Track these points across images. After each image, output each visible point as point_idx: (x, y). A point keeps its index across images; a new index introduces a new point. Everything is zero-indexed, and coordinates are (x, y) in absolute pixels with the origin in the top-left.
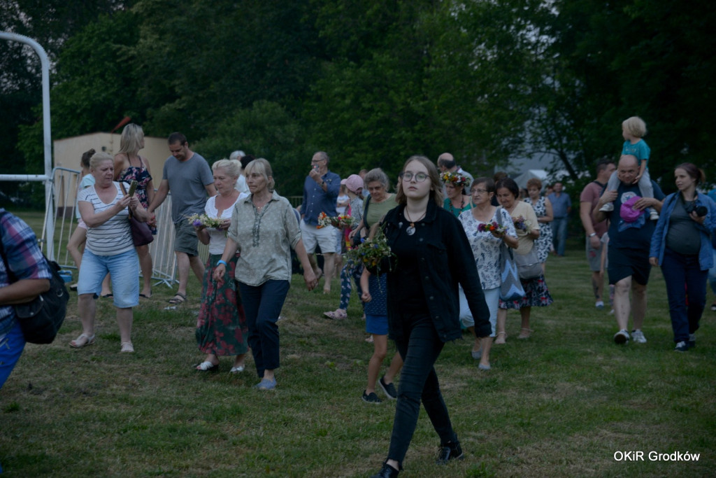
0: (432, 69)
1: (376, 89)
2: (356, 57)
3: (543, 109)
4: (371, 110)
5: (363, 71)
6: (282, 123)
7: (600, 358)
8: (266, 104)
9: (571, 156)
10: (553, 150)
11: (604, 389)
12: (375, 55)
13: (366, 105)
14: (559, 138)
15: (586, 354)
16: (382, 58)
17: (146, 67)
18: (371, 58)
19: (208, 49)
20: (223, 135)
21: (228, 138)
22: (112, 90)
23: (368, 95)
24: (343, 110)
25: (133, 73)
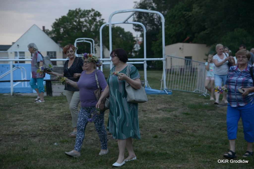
6: (245, 36)
8: (240, 30)
17: (195, 19)
19: (218, 11)
22: (183, 28)
25: (191, 21)
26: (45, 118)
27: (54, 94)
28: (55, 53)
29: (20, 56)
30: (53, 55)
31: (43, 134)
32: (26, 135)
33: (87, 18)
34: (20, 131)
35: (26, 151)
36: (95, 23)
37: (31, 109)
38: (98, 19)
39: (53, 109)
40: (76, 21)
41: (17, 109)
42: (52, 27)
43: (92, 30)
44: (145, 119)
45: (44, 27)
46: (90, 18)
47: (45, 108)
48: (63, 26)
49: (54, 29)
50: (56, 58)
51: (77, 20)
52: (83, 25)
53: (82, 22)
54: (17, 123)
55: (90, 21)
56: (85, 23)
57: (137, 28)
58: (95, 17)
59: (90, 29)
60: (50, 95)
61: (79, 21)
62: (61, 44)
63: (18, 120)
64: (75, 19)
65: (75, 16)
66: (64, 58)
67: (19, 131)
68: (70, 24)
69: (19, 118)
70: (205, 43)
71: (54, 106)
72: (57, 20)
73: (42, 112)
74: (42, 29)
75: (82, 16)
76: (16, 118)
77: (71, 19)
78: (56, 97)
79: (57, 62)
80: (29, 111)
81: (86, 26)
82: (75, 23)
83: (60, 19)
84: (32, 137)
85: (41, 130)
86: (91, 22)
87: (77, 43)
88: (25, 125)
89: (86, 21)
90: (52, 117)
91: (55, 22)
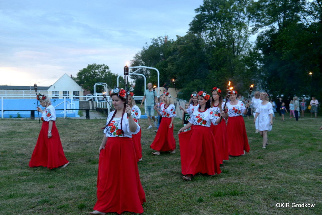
0: (235, 72)
1: (222, 76)
2: (217, 69)
3: (261, 80)
4: (221, 81)
5: (219, 72)
6: (201, 84)
7: (281, 136)
8: (197, 80)
9: (268, 91)
10: (264, 90)
11: (283, 142)
12: (222, 69)
13: (220, 80)
14: (266, 87)
15: (277, 135)
16: (223, 69)
17: (169, 72)
18: (221, 69)
19: (184, 68)
20: (188, 87)
21: (189, 88)
22: (162, 78)
23: (220, 78)
24: (214, 81)
25: (166, 74)
26: (90, 132)
27: (90, 118)
28: (78, 92)
29: (56, 94)
30: (77, 93)
31: (92, 142)
32: (83, 142)
33: (100, 70)
34: (79, 140)
35: (86, 151)
36: (105, 73)
37: (80, 127)
38: (107, 70)
39: (93, 127)
40: (92, 72)
41: (71, 127)
42: (77, 75)
43: (103, 78)
44: (151, 133)
45: (71, 75)
46: (102, 70)
47: (88, 126)
48: (84, 75)
49: (78, 77)
50: (79, 95)
51: (94, 71)
52: (97, 74)
53: (97, 73)
54: (74, 135)
55: (102, 71)
56: (98, 73)
57: (132, 77)
58: (105, 70)
59: (102, 77)
60: (88, 119)
61: (95, 71)
62: (82, 86)
63: (74, 133)
64: (92, 70)
65: (92, 69)
66: (84, 95)
67: (77, 139)
68: (89, 74)
69: (74, 132)
70: (174, 88)
71: (93, 125)
72: (80, 71)
73: (87, 129)
74: (70, 76)
75: (97, 69)
76: (72, 132)
77: (89, 71)
78: (92, 120)
79: (80, 98)
80: (79, 128)
81: (99, 75)
82: (92, 73)
83: (82, 70)
84: (86, 143)
85: (91, 139)
86: (102, 73)
87: (96, 86)
88: (80, 136)
89: (99, 72)
90: (94, 131)
91: (79, 72)
